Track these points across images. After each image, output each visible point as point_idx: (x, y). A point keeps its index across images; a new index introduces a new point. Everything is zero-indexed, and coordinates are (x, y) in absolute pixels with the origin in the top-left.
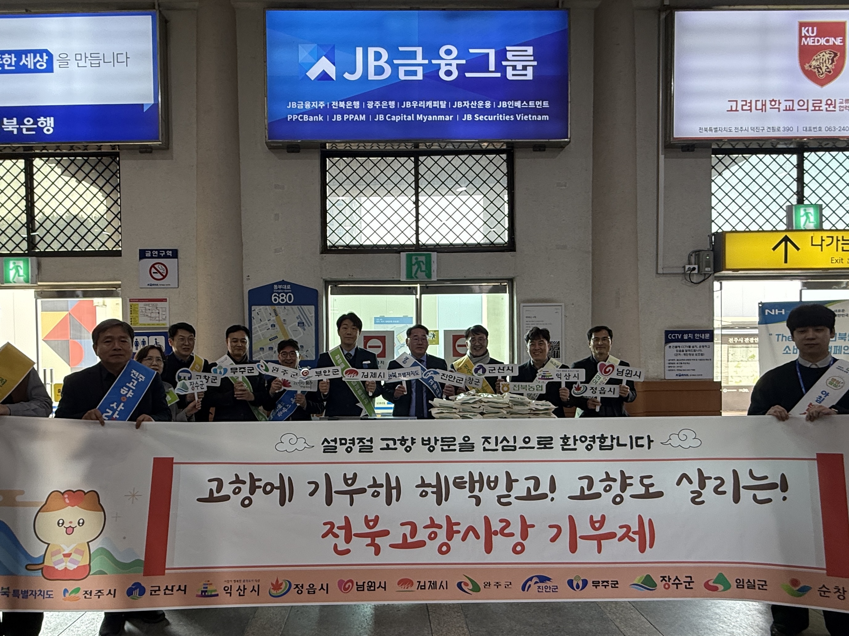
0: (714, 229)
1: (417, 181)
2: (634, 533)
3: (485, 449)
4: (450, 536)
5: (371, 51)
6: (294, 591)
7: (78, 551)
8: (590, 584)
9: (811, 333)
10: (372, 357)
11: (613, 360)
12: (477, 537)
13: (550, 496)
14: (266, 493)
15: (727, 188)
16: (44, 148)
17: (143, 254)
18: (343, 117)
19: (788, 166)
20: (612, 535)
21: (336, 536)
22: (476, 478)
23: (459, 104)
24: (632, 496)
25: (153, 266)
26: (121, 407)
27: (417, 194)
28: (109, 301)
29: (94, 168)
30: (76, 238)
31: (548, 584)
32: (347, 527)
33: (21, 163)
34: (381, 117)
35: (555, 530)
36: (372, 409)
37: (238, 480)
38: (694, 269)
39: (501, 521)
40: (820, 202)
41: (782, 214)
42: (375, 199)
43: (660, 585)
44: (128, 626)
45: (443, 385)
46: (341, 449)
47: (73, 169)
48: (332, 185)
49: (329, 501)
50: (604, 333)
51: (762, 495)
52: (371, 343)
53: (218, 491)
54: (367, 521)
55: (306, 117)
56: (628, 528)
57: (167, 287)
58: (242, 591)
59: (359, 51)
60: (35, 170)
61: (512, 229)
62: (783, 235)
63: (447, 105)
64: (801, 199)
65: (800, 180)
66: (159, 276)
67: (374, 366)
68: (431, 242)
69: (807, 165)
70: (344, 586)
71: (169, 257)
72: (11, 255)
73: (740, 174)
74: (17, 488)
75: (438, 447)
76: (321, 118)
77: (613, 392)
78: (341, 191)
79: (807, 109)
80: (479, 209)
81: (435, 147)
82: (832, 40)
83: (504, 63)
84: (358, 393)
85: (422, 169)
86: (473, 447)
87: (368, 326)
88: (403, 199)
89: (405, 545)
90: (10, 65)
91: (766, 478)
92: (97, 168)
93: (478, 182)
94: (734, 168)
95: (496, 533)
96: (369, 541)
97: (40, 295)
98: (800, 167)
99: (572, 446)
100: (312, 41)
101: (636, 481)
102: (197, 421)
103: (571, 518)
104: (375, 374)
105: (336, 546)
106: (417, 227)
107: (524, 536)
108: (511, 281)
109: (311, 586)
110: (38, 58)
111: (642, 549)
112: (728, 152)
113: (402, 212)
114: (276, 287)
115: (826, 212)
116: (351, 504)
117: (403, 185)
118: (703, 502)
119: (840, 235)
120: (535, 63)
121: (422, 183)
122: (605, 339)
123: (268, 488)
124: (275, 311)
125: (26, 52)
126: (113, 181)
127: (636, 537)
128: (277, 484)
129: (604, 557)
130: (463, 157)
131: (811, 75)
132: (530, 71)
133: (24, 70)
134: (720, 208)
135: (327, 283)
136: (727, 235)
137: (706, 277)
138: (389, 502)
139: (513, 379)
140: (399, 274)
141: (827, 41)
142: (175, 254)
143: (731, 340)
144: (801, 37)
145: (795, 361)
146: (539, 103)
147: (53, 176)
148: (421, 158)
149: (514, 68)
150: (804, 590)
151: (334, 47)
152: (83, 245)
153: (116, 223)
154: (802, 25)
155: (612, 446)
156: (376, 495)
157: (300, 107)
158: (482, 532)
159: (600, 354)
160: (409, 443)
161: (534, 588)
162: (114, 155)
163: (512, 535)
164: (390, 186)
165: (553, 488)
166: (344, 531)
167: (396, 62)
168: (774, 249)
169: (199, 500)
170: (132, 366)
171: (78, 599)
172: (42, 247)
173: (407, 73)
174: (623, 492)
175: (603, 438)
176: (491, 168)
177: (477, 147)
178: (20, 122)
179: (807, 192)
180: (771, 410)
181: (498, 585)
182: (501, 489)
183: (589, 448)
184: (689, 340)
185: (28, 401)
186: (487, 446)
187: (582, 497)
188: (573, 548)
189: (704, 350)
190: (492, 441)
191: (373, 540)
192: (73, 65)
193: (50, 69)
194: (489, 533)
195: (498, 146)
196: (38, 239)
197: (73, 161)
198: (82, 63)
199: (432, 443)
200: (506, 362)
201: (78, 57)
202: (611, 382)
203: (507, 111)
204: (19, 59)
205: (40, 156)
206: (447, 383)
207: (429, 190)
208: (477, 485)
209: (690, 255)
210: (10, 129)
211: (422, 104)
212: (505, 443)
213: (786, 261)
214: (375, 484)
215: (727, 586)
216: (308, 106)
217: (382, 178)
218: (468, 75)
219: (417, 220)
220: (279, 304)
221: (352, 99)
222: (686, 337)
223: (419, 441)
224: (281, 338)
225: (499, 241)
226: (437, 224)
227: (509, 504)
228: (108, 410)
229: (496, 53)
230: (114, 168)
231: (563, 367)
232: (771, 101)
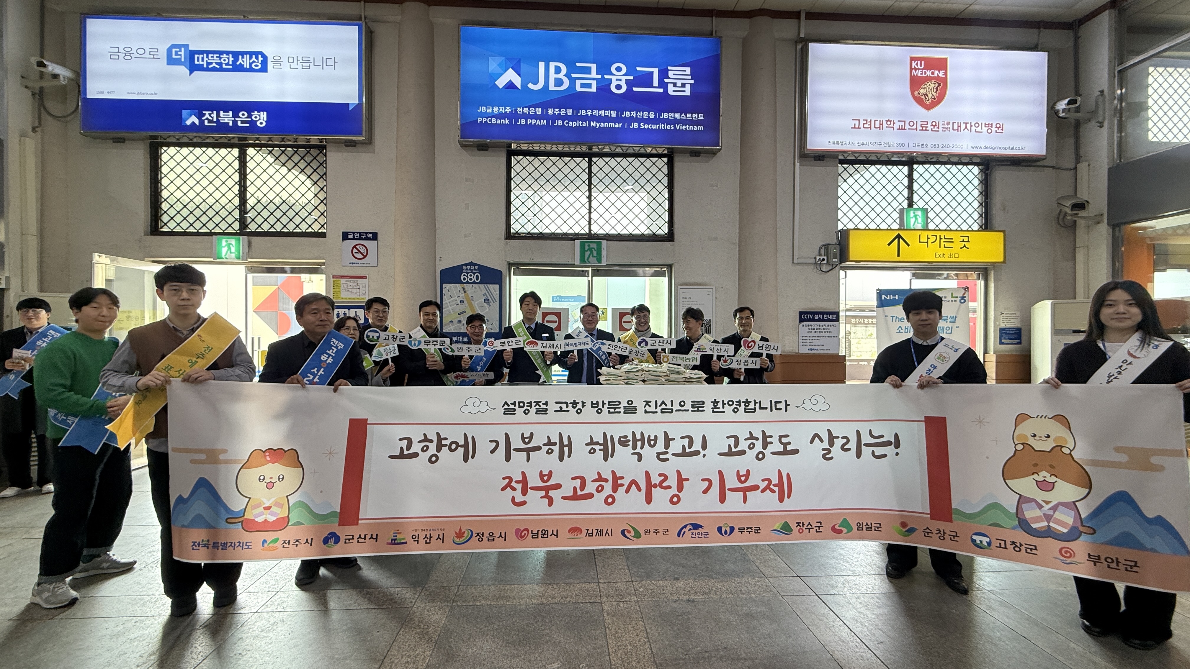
0: (840, 227)
1: (590, 179)
2: (775, 485)
3: (646, 412)
4: (615, 490)
5: (552, 65)
6: (475, 539)
7: (278, 504)
8: (736, 530)
9: (924, 315)
10: (550, 331)
11: (755, 336)
12: (639, 489)
13: (703, 453)
14: (452, 450)
15: (851, 192)
16: (258, 139)
17: (345, 236)
18: (526, 122)
19: (900, 176)
20: (755, 488)
21: (514, 489)
22: (638, 437)
23: (628, 114)
24: (773, 453)
25: (355, 247)
26: (321, 372)
27: (590, 190)
28: (314, 276)
29: (302, 158)
30: (285, 220)
31: (700, 530)
32: (524, 481)
33: (236, 152)
34: (560, 123)
35: (707, 483)
36: (549, 377)
37: (426, 439)
38: (823, 260)
39: (660, 475)
40: (926, 207)
41: (895, 215)
42: (554, 193)
43: (795, 530)
44: (322, 571)
45: (610, 354)
46: (519, 411)
47: (283, 158)
48: (516, 180)
49: (508, 458)
50: (747, 313)
51: (879, 451)
52: (549, 318)
53: (408, 448)
54: (541, 476)
55: (494, 120)
56: (769, 481)
57: (368, 265)
58: (428, 539)
59: (542, 65)
60: (248, 158)
61: (671, 223)
62: (896, 234)
63: (617, 114)
64: (910, 205)
65: (910, 187)
66: (359, 256)
67: (552, 338)
68: (601, 232)
69: (916, 175)
70: (520, 534)
71: (369, 239)
72: (224, 234)
73: (862, 181)
74: (219, 446)
75: (605, 410)
76: (507, 122)
77: (755, 364)
78: (524, 185)
79: (916, 129)
80: (643, 205)
81: (607, 150)
82: (936, 72)
83: (666, 80)
84: (537, 362)
85: (595, 169)
86: (636, 410)
87: (546, 304)
88: (578, 194)
89: (575, 497)
90: (227, 64)
91: (882, 436)
92: (306, 158)
93: (642, 181)
94: (857, 176)
95: (655, 486)
96: (543, 493)
97: (252, 270)
98: (910, 176)
99: (721, 409)
100: (500, 55)
101: (775, 440)
102: (391, 385)
103: (720, 472)
104: (553, 345)
105: (513, 498)
106: (590, 218)
107: (680, 488)
108: (670, 266)
109: (491, 534)
110: (254, 59)
111: (781, 500)
112: (852, 162)
113: (577, 205)
114: (465, 267)
115: (931, 215)
116: (528, 460)
117: (578, 182)
118: (832, 458)
119: (942, 234)
120: (692, 82)
121: (595, 180)
122: (748, 318)
123: (454, 446)
124: (464, 288)
125: (243, 53)
126: (321, 171)
127: (776, 489)
128: (461, 442)
129: (748, 507)
130: (630, 159)
131: (919, 101)
132: (688, 88)
133: (239, 68)
134: (845, 209)
135: (510, 265)
136: (851, 232)
137: (833, 267)
138: (561, 458)
139: (672, 351)
140: (574, 258)
141: (933, 73)
142: (375, 236)
143: (853, 320)
144: (911, 69)
145: (910, 339)
146: (695, 115)
147: (265, 165)
148: (594, 159)
149: (675, 85)
150: (911, 531)
151: (519, 61)
152: (291, 227)
153: (322, 208)
154: (912, 59)
155: (755, 409)
156: (550, 452)
157: (489, 111)
158: (643, 485)
159: (744, 331)
160: (579, 406)
161: (688, 534)
162: (321, 148)
163: (669, 487)
164: (566, 182)
165: (704, 446)
166: (521, 484)
167: (573, 75)
168: (889, 244)
169: (390, 457)
170: (331, 335)
171: (275, 549)
172: (252, 227)
173: (583, 86)
174: (764, 449)
175: (747, 402)
176: (654, 170)
177: (642, 151)
178: (236, 115)
179: (916, 198)
180: (889, 379)
181: (656, 532)
182: (660, 447)
183: (735, 411)
184: (819, 320)
185: (233, 366)
186: (648, 409)
187: (730, 453)
188: (722, 499)
189: (832, 329)
190: (653, 404)
191: (547, 493)
192: (285, 66)
193: (264, 69)
194: (650, 486)
195: (660, 151)
196: (249, 220)
197: (283, 152)
198: (293, 65)
199: (600, 406)
200: (666, 336)
201: (291, 60)
202: (753, 355)
203: (668, 121)
204: (236, 59)
205: (254, 146)
206: (614, 352)
207: (601, 187)
208: (639, 443)
209: (820, 248)
210: (226, 121)
211: (595, 113)
212: (663, 406)
213: (898, 255)
214: (549, 443)
215: (850, 529)
216: (496, 110)
217: (560, 176)
218: (635, 89)
219: (590, 213)
220: (467, 283)
221: (535, 106)
222: (816, 317)
223: (588, 404)
224: (469, 313)
225: (660, 232)
226: (607, 216)
227: (667, 459)
228: (309, 375)
229: (660, 72)
230: (321, 158)
231: (715, 342)
232: (887, 121)
